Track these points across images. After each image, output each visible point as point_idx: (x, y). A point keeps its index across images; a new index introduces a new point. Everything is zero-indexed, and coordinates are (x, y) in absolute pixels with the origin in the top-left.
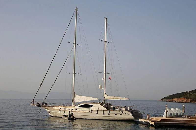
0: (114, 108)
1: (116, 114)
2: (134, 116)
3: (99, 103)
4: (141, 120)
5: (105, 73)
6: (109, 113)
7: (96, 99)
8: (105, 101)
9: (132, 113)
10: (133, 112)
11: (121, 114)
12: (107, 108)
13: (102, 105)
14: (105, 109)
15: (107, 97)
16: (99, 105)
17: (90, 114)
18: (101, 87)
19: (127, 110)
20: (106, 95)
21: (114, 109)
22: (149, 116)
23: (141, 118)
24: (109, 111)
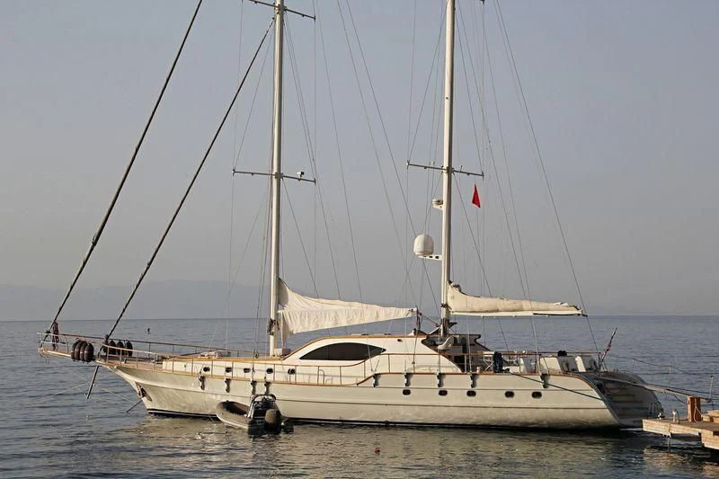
0: (497, 356)
1: (510, 394)
2: (611, 402)
3: (418, 333)
4: (650, 426)
5: (450, 170)
6: (473, 386)
7: (403, 313)
8: (448, 323)
9: (601, 388)
10: (604, 383)
11: (537, 395)
12: (458, 361)
13: (430, 342)
14: (448, 366)
15: (458, 303)
16: (414, 344)
17: (369, 395)
18: (428, 250)
19: (569, 370)
20: (452, 292)
21: (499, 364)
22: (696, 402)
23: (652, 415)
24: (474, 377)
